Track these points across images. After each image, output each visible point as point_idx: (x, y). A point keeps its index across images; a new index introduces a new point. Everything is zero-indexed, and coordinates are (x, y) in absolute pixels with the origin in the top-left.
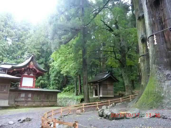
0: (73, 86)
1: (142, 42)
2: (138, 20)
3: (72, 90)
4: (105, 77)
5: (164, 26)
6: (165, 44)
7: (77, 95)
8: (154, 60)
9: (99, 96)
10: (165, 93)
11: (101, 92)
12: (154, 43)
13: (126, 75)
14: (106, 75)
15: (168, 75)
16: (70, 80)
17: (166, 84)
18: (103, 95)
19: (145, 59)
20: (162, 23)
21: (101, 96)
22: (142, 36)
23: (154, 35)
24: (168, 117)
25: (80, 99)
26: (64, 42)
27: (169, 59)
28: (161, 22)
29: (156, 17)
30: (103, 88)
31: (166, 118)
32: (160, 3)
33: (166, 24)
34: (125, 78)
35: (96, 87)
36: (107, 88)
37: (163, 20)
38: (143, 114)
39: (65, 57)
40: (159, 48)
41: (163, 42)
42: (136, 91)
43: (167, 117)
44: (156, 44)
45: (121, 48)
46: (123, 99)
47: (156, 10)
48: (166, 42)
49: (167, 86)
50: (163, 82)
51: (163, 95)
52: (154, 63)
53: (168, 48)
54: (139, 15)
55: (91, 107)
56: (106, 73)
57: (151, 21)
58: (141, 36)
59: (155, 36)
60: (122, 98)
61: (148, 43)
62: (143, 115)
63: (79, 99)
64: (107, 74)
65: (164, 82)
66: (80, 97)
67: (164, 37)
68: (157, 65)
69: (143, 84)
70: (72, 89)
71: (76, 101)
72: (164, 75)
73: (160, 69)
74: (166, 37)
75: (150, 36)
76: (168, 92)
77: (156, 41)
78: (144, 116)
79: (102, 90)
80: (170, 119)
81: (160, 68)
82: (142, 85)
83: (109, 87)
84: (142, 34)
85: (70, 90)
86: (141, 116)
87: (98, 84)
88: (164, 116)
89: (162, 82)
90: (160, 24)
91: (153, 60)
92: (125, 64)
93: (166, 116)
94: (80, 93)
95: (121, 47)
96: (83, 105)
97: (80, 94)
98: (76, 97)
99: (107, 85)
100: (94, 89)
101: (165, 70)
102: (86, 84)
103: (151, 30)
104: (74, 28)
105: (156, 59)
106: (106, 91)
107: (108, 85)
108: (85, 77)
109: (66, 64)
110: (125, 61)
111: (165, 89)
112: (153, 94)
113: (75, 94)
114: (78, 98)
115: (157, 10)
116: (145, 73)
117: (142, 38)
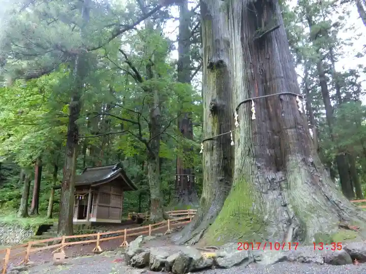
0: (16, 192)
1: (212, 113)
2: (208, 67)
3: (12, 201)
4: (109, 176)
5: (269, 88)
6: (268, 122)
7: (25, 215)
8: (250, 150)
9: (88, 220)
10: (270, 215)
11: (95, 211)
12: (251, 116)
13: (157, 178)
14: (113, 173)
15: (272, 179)
16: (7, 176)
17: (271, 197)
18: (97, 217)
19: (214, 147)
20: (266, 83)
21: (93, 220)
22: (214, 100)
23: (253, 102)
24: (313, 260)
25: (38, 227)
26: (26, 74)
27: (273, 150)
28: (264, 81)
29: (256, 68)
30: (100, 202)
31: (309, 262)
32: (264, 46)
33: (272, 86)
34: (153, 182)
35: (83, 198)
36: (109, 202)
37: (268, 77)
38: (259, 256)
39: (17, 113)
40: (259, 128)
41: (265, 118)
42: (170, 213)
43: (311, 259)
44: (255, 118)
45: (153, 119)
46: (154, 227)
47: (257, 55)
48: (270, 119)
49: (272, 200)
50: (264, 193)
51: (266, 217)
52: (248, 155)
53: (273, 131)
54: (211, 59)
55: (75, 246)
56: (111, 168)
57: (248, 74)
58: (210, 100)
59: (253, 104)
60: (152, 225)
61: (235, 114)
62: (259, 258)
63: (35, 227)
64: (114, 170)
65: (266, 193)
66: (36, 221)
67: (268, 108)
68: (255, 159)
69: (206, 197)
70: (10, 200)
71: (21, 231)
72: (266, 179)
73: (259, 167)
74: (271, 110)
75: (245, 102)
76: (274, 213)
77: (254, 112)
78: (260, 261)
79: (96, 207)
80: (316, 262)
81: (259, 165)
82: (204, 200)
83: (115, 201)
84: (212, 96)
85: (5, 201)
86: (255, 261)
87: (90, 192)
88: (304, 258)
89: (262, 192)
90: (262, 83)
91: (247, 149)
92: (157, 153)
93: (309, 257)
94: (34, 210)
95: (154, 116)
96: (63, 241)
97: (33, 213)
98: (24, 222)
99: (110, 195)
100: (76, 203)
101: (266, 169)
102: (68, 188)
103: (247, 90)
104: (62, 46)
105: (253, 147)
106: (107, 209)
107: (112, 197)
108: (69, 170)
109: (11, 132)
110: (157, 147)
111: (268, 206)
112: (249, 216)
113: (20, 213)
114: (31, 224)
115: (259, 58)
116: (212, 174)
117: (213, 105)
